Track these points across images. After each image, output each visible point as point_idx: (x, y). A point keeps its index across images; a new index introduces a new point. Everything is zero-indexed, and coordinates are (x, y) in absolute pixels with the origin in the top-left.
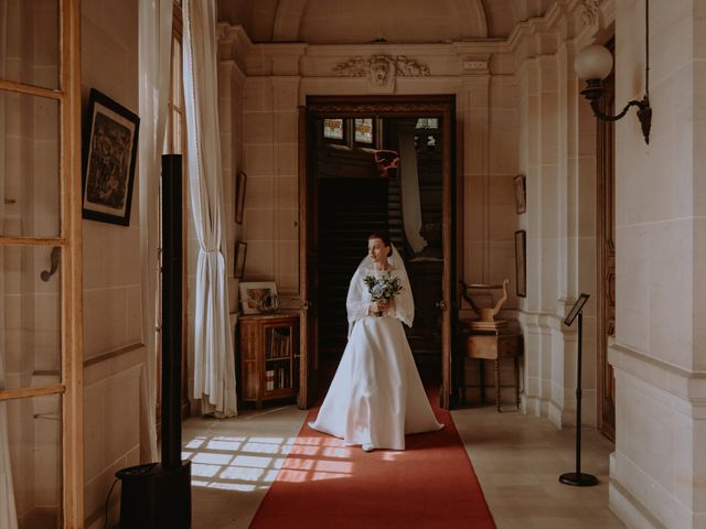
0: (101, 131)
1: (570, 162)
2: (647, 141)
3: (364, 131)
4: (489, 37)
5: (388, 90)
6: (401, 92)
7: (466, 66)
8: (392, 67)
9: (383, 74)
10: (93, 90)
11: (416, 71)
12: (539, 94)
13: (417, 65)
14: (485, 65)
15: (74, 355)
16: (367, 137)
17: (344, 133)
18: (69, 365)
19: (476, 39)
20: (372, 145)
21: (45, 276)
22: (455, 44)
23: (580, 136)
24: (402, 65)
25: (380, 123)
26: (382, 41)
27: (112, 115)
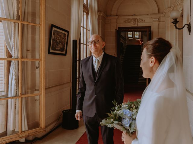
0: (56, 34)
1: (176, 41)
2: (190, 35)
3: (137, 35)
4: (159, 13)
5: (136, 26)
6: (139, 26)
7: (153, 20)
8: (137, 21)
9: (135, 22)
10: (52, 25)
11: (142, 21)
12: (169, 26)
13: (142, 20)
14: (158, 19)
15: (43, 86)
16: (138, 37)
17: (133, 36)
18: (41, 89)
19: (155, 14)
20: (139, 38)
21: (37, 68)
22: (151, 15)
23: (179, 35)
24: (139, 20)
25: (140, 32)
26: (135, 15)
27: (59, 30)
